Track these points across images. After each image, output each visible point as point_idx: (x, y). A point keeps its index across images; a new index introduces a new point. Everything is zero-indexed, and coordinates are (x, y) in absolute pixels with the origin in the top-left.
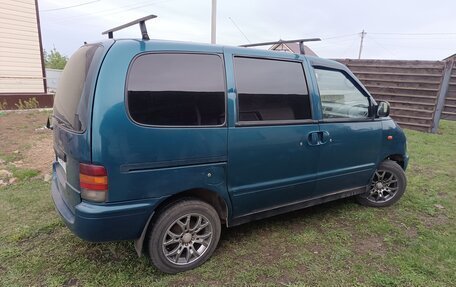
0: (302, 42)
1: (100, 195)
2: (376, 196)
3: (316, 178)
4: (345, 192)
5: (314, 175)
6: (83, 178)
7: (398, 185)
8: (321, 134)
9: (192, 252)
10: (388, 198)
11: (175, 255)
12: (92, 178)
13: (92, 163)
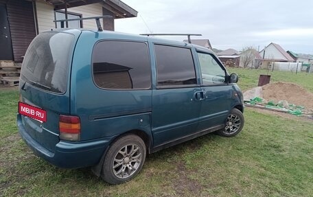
0: (189, 35)
1: (75, 137)
2: (229, 130)
3: (199, 120)
4: (213, 128)
5: (198, 119)
6: (62, 125)
7: (240, 122)
8: (202, 93)
9: (131, 168)
10: (235, 131)
11: (121, 173)
12: (70, 125)
13: (70, 114)
